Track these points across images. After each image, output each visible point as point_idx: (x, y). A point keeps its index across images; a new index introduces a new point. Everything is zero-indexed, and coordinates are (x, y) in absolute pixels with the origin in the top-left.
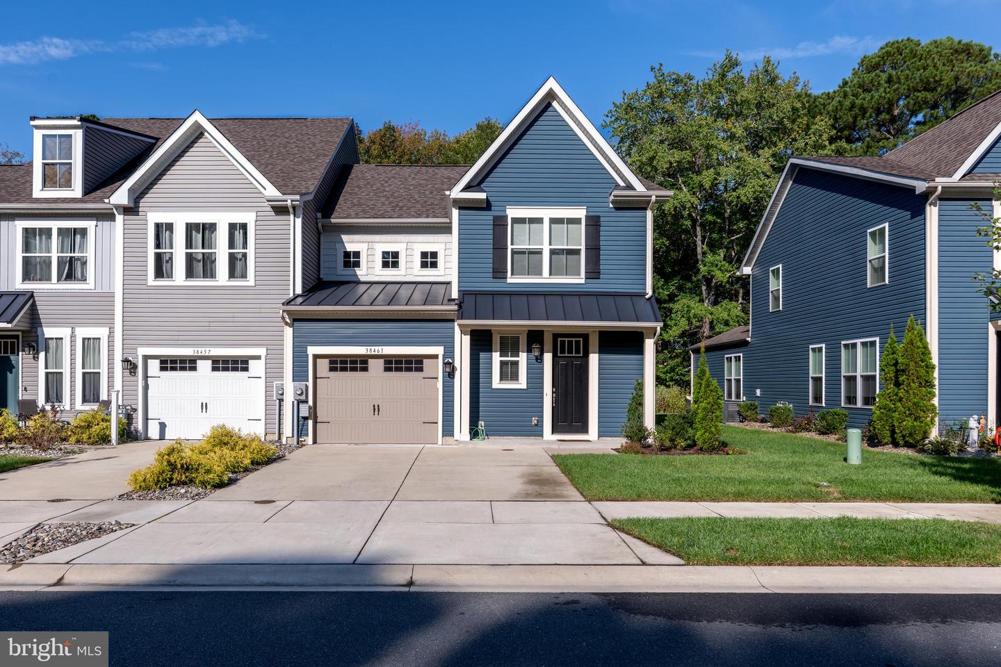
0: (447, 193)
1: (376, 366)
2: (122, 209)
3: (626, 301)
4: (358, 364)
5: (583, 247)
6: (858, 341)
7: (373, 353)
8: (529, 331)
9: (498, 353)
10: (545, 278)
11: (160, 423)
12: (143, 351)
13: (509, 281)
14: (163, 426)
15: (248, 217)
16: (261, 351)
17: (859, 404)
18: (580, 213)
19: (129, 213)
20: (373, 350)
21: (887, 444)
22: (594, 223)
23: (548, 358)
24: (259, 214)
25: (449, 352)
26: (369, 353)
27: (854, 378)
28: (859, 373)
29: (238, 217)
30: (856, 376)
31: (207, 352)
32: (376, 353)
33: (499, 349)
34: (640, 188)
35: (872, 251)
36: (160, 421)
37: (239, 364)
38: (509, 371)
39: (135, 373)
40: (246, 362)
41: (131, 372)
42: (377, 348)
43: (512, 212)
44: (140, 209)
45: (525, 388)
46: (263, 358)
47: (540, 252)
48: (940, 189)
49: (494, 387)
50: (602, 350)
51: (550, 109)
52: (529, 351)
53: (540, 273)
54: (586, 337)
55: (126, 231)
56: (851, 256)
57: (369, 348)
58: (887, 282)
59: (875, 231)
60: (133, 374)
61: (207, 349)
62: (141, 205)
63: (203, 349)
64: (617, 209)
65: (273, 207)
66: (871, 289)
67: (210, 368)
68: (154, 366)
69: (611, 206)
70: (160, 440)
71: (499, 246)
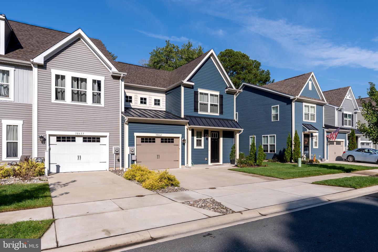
0: (183, 81)
1: (158, 141)
2: (37, 65)
3: (230, 122)
4: (152, 140)
5: (219, 104)
6: (269, 135)
7: (158, 136)
8: (204, 130)
9: (196, 137)
10: (209, 113)
11: (56, 165)
12: (48, 133)
13: (199, 113)
14: (58, 167)
15: (102, 79)
16: (107, 134)
17: (269, 152)
18: (218, 93)
19: (40, 68)
20: (158, 135)
21: (288, 162)
22: (221, 97)
23: (210, 139)
24: (106, 77)
25: (183, 137)
26: (157, 136)
27: (267, 145)
28: (269, 144)
29: (97, 78)
30: (268, 145)
31: (82, 134)
32: (160, 136)
33: (196, 135)
34: (234, 88)
35: (273, 112)
36: (57, 164)
37: (96, 139)
38: (199, 143)
39: (45, 143)
40: (99, 138)
41: (42, 142)
42: (160, 134)
43: (200, 91)
44: (47, 67)
45: (203, 148)
46: (108, 137)
47: (207, 105)
48: (296, 99)
49: (194, 148)
50: (224, 137)
51: (210, 59)
52: (204, 136)
53: (207, 111)
54: (218, 132)
55: (39, 76)
56: (266, 112)
57: (157, 134)
58: (279, 120)
59: (275, 107)
60: (43, 143)
61: (82, 133)
62: (47, 65)
63: (81, 133)
64: (227, 93)
65: (112, 76)
66: (273, 122)
67: (82, 141)
68: (54, 139)
69: (226, 92)
70: (57, 173)
71: (196, 102)
